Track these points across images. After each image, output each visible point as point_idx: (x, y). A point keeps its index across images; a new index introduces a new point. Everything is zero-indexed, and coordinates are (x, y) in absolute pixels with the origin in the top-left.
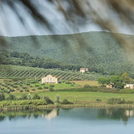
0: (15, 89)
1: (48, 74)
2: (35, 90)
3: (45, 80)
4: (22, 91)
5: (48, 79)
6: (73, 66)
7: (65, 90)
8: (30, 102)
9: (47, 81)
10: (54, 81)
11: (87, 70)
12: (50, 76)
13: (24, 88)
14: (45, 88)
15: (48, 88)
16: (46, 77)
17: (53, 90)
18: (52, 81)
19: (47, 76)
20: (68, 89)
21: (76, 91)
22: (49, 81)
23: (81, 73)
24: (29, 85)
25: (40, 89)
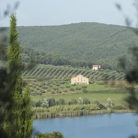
0: (45, 90)
1: (78, 74)
2: (67, 91)
3: (75, 80)
4: (54, 93)
5: (79, 79)
6: (84, 63)
7: (99, 92)
8: (82, 107)
9: (77, 81)
10: (85, 82)
11: (100, 67)
12: (80, 76)
13: (55, 90)
14: (77, 89)
15: (80, 89)
16: (76, 77)
17: (87, 92)
18: (83, 82)
19: (78, 76)
20: (102, 91)
21: (112, 93)
22: (80, 81)
23: (95, 70)
24: (59, 86)
25: (72, 90)
